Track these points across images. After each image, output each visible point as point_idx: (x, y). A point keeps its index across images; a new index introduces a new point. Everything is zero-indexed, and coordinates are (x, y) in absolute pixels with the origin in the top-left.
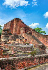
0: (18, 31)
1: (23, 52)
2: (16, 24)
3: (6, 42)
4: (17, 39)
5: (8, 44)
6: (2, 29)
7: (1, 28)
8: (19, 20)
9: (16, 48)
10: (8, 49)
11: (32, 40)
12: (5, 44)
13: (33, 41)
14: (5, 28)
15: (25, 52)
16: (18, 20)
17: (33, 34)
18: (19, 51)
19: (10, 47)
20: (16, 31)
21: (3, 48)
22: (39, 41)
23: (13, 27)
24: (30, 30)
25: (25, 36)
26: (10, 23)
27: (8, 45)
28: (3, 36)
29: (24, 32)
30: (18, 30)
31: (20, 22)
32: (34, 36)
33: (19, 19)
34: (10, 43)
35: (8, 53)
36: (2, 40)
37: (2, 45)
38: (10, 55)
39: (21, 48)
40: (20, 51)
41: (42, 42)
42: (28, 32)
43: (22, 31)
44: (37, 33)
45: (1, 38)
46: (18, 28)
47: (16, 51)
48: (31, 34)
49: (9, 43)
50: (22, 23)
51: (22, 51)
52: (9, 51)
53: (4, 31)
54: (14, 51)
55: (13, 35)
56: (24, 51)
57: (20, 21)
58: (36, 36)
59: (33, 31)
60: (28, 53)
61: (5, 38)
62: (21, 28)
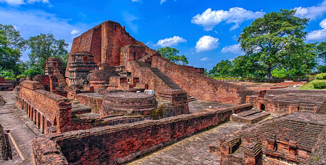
0: (113, 57)
1: (129, 112)
2: (109, 38)
3: (81, 88)
4: (111, 78)
5: (86, 92)
6: (66, 52)
7: (65, 48)
8: (116, 26)
9: (109, 102)
10: (88, 107)
11: (153, 79)
12: (78, 92)
13: (155, 81)
14: (78, 49)
15: (133, 112)
16: (113, 26)
17: (154, 65)
18: (118, 111)
19: (93, 101)
20: (109, 56)
21: (73, 106)
22: (172, 83)
23: (100, 46)
24: (146, 54)
25: (133, 69)
26: (91, 35)
27: (86, 95)
28: (71, 72)
29: (132, 58)
30: (114, 54)
31: (120, 33)
32: (157, 69)
33: (115, 23)
34: (92, 90)
35: (87, 118)
36: (70, 83)
37: (69, 97)
38: (93, 121)
39: (122, 103)
40: (122, 109)
42: (140, 58)
43: (125, 56)
44: (164, 62)
45: (65, 78)
46: (115, 47)
47: (110, 110)
48: (149, 63)
49: (89, 89)
50: (125, 36)
51: (125, 109)
52: (89, 111)
53: (74, 56)
54: (105, 110)
55: (100, 68)
56: (131, 110)
57: (118, 29)
58: (163, 70)
59: (154, 55)
60: (142, 113)
61: (78, 76)
62: (123, 49)
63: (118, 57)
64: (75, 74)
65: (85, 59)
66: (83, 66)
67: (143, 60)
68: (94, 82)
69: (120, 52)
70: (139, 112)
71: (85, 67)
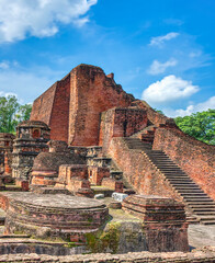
0: (87, 131)
1: (41, 233)
2: (80, 96)
3: (12, 181)
8: (94, 74)
11: (149, 172)
13: (153, 177)
16: (88, 73)
17: (157, 145)
23: (68, 112)
25: (118, 152)
26: (53, 93)
27: (11, 194)
29: (118, 132)
30: (89, 125)
31: (101, 86)
32: (162, 153)
33: (93, 67)
41: (199, 183)
42: (136, 131)
43: (108, 128)
44: (177, 139)
46: (91, 113)
49: (20, 185)
50: (110, 90)
55: (51, 150)
56: (45, 229)
57: (99, 79)
58: (173, 156)
59: (162, 126)
60: (68, 237)
61: (22, 162)
62: (105, 116)
63: (97, 130)
64: (18, 159)
65: (36, 133)
66: (30, 146)
67: (139, 136)
68: (38, 173)
69: (100, 121)
70: (60, 234)
71: (34, 147)
